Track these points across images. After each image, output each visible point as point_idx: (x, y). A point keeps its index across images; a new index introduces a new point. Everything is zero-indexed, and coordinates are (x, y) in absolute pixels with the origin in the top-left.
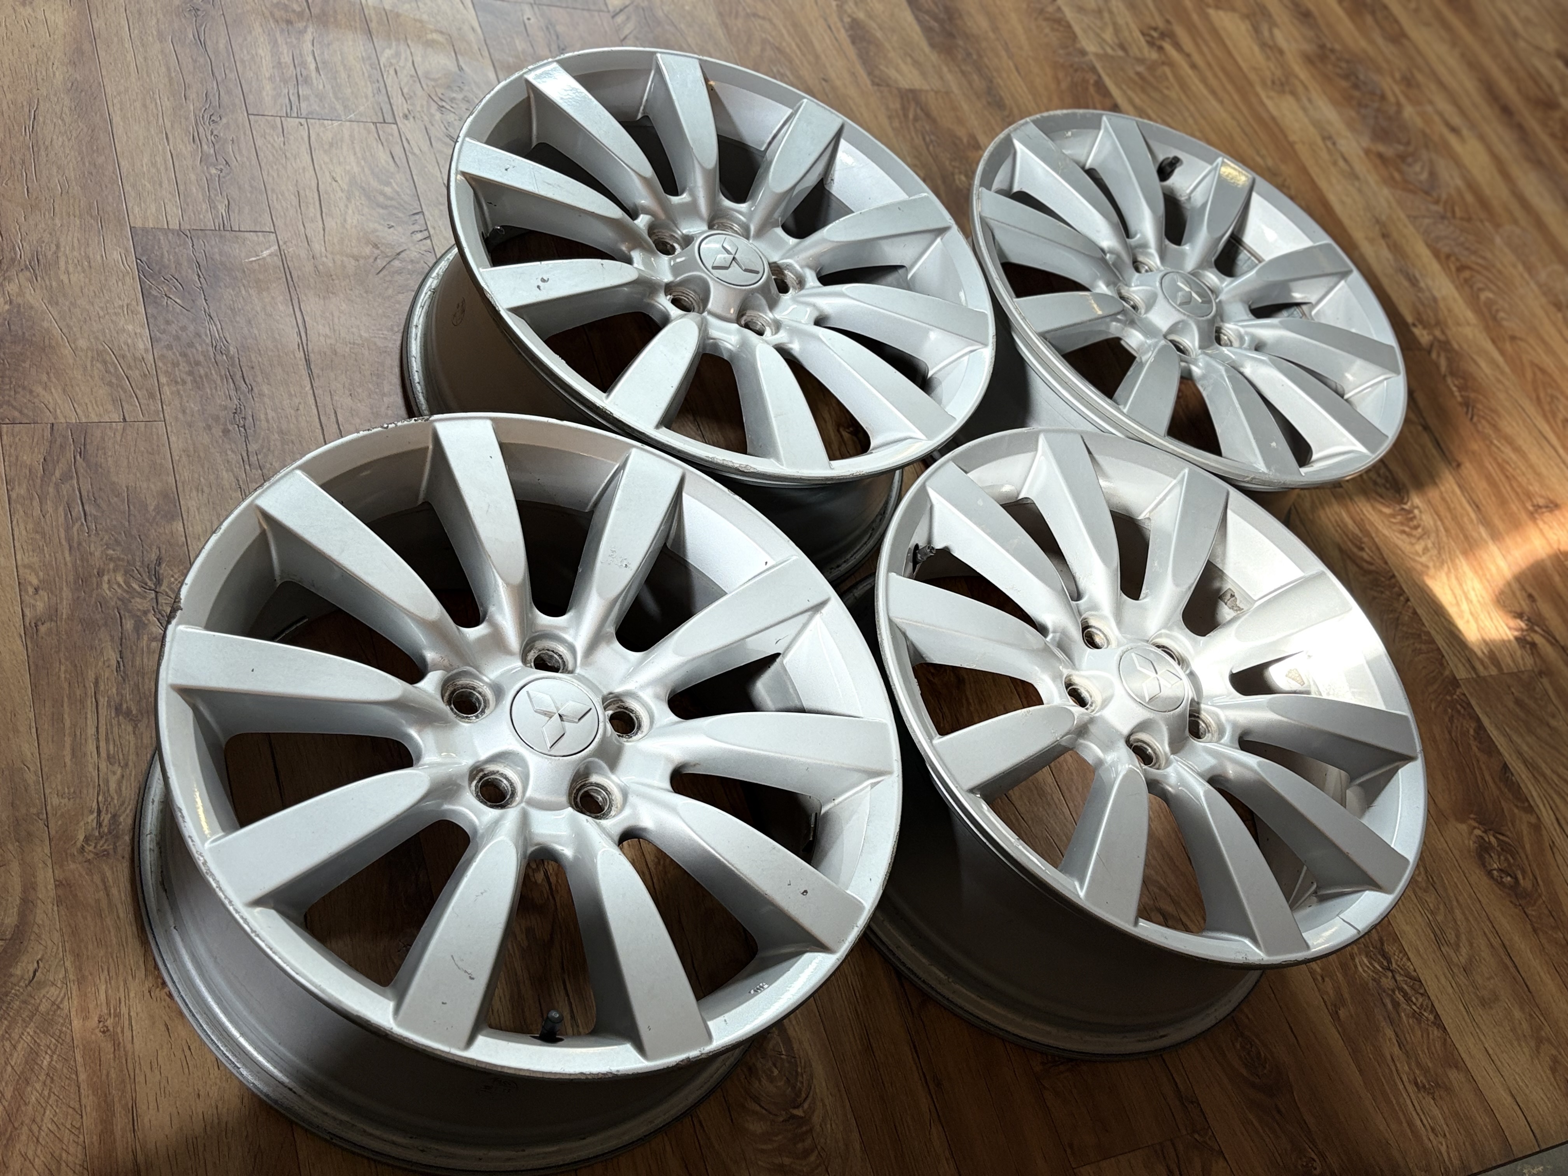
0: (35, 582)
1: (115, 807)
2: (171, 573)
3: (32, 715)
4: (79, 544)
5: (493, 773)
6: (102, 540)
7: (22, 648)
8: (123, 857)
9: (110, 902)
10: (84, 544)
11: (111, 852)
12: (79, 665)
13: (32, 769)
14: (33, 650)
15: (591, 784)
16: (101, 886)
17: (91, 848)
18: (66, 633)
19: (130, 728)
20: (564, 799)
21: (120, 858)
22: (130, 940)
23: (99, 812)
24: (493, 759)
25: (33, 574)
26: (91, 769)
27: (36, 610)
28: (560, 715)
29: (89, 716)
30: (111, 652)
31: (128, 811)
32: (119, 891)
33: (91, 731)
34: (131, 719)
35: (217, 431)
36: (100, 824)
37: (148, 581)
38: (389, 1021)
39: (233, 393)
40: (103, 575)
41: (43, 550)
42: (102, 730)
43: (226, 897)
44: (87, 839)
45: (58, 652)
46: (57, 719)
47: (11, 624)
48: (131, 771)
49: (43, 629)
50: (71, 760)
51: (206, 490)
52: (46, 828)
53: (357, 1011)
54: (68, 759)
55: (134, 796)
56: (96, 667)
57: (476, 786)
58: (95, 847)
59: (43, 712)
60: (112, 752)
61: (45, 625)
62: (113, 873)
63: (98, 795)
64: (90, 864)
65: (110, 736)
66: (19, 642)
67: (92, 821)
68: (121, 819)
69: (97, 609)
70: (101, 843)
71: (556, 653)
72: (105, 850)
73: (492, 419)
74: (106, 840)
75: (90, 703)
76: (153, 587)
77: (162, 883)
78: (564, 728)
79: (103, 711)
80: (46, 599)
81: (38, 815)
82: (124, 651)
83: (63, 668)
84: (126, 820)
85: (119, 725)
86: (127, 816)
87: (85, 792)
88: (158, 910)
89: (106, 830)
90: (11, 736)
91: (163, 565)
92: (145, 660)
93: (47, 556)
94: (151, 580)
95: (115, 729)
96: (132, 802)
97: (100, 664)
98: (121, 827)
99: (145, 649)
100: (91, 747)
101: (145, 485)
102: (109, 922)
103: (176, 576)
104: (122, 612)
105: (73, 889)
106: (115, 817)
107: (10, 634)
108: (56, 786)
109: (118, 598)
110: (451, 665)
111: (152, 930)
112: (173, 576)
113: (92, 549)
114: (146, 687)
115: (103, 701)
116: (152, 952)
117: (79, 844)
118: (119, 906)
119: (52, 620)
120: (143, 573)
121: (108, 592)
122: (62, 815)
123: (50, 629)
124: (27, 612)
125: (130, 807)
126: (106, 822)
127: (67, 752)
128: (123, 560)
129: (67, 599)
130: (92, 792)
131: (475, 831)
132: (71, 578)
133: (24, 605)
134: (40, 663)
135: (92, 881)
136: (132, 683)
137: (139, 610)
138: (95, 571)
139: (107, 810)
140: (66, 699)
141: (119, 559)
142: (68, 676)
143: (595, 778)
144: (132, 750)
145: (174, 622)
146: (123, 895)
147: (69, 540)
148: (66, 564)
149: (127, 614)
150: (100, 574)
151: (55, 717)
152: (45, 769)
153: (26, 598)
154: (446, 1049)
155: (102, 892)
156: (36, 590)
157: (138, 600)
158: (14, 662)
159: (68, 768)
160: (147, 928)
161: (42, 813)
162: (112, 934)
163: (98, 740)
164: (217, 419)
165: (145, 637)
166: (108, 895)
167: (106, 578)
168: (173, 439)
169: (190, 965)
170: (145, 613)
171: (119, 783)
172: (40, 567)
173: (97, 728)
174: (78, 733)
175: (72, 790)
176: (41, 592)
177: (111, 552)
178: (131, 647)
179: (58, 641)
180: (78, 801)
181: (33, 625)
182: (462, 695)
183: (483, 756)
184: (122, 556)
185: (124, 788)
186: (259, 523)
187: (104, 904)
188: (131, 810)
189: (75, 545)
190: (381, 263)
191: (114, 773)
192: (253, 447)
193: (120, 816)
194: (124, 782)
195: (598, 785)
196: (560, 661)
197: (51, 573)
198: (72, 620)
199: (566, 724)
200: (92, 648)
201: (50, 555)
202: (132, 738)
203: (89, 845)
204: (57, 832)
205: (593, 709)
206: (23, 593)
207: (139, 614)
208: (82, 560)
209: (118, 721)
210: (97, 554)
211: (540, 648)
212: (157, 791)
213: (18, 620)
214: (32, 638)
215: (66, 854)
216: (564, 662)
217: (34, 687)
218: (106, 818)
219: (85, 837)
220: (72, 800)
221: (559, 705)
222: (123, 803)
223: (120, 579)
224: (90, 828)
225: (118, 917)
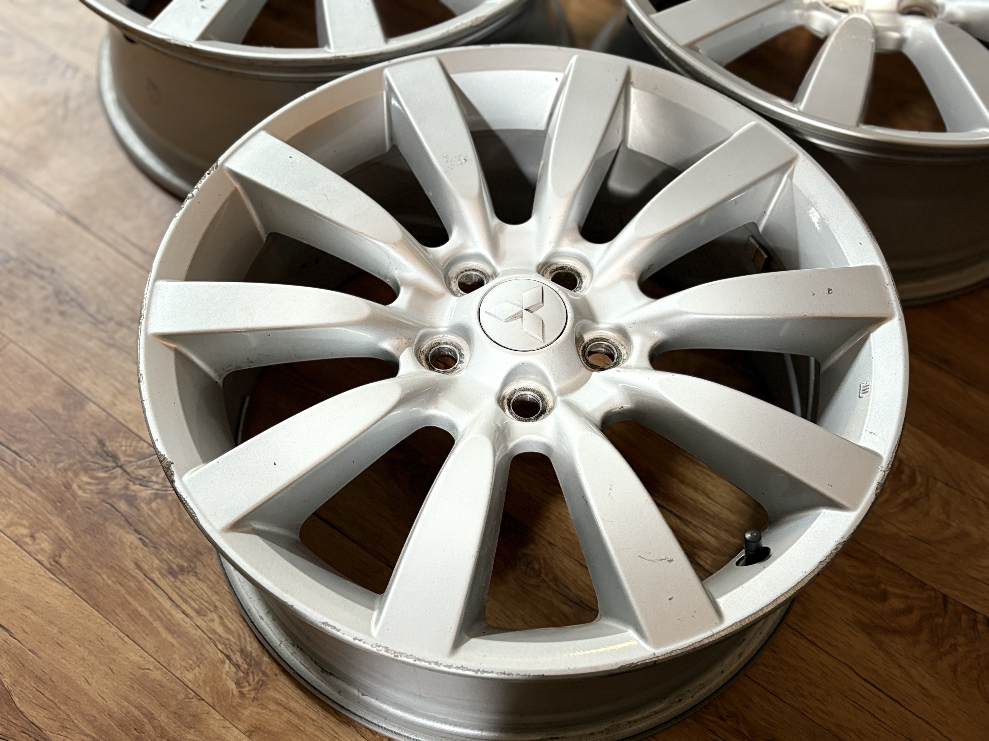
0: (25, 531)
1: (235, 643)
2: (118, 444)
3: (114, 629)
4: (33, 478)
5: (513, 394)
6: (46, 461)
7: (60, 587)
8: (276, 675)
9: (298, 716)
10: (36, 475)
11: (264, 678)
12: (114, 565)
13: (151, 668)
14: (70, 582)
15: (588, 344)
16: (280, 709)
17: (247, 688)
18: (84, 549)
19: (193, 579)
20: (584, 371)
21: (275, 677)
22: (336, 729)
23: (228, 657)
24: (505, 384)
25: (19, 527)
26: (194, 632)
27: (46, 551)
28: (527, 310)
29: (156, 595)
30: (128, 536)
31: (248, 639)
32: (297, 701)
33: (167, 604)
34: (188, 572)
35: (56, 318)
36: (237, 666)
37: (106, 464)
38: (645, 650)
39: (42, 283)
40: (71, 486)
41: (10, 504)
42: (175, 597)
43: (430, 663)
44: (238, 684)
45: (90, 568)
46: (135, 616)
47: (37, 576)
48: (223, 608)
49: (63, 560)
50: (173, 637)
51: (87, 365)
52: (202, 702)
53: (616, 664)
54: (170, 638)
55: (242, 625)
56: (127, 556)
57: (511, 413)
58: (249, 685)
59: (120, 619)
60: (197, 607)
61: (62, 556)
62: (279, 692)
63: (216, 646)
64: (258, 700)
65: (184, 596)
66: (55, 584)
67: (230, 668)
68: (249, 648)
69: (89, 514)
70: (251, 677)
71: (469, 270)
72: (259, 681)
73: (264, 128)
74: (253, 673)
75: (148, 585)
76: (114, 465)
77: (323, 670)
78: (538, 318)
79: (162, 583)
80: (46, 537)
81: (187, 697)
82: (137, 528)
83: (104, 576)
84: (253, 647)
85: (183, 583)
86: (251, 643)
87: (205, 651)
88: (339, 692)
89: (246, 666)
90: (114, 657)
91: (108, 443)
92: (159, 521)
93: (17, 506)
94: (108, 461)
95: (183, 588)
96: (245, 631)
97: (129, 551)
98: (254, 655)
99: (150, 513)
100: (179, 616)
101: (40, 398)
102: (310, 729)
103: (124, 443)
104: (110, 501)
105: (262, 728)
106: (242, 651)
107: (43, 584)
108: (180, 664)
109: (97, 493)
110: (409, 339)
111: (348, 710)
112: (121, 446)
113: (45, 473)
114: (177, 540)
115: (156, 576)
116: (360, 724)
117: (236, 692)
118: (306, 712)
119: (64, 549)
120: (98, 461)
121: (85, 495)
122: (205, 682)
123: (70, 557)
124: (40, 557)
125: (247, 634)
126: (240, 661)
127: (165, 634)
128: (74, 464)
129: (61, 524)
130: (210, 648)
131: (548, 447)
132: (49, 507)
133: (33, 554)
134: (85, 586)
135: (271, 711)
136: (164, 546)
137: (120, 489)
138: (63, 488)
139: (232, 651)
140: (129, 598)
141: (71, 465)
142: (114, 579)
143: (587, 337)
144: (210, 593)
145: (176, 478)
146: (301, 702)
147: (22, 480)
148: (36, 500)
149: (114, 499)
150: (68, 486)
151: (133, 616)
152: (162, 660)
153: (30, 548)
154: (709, 633)
155: (285, 713)
156: (33, 537)
157: (113, 483)
158: (65, 602)
159: (177, 645)
160: (343, 712)
161: (190, 693)
162: (320, 735)
163: (178, 606)
164: (47, 310)
165: (143, 505)
166: (291, 711)
167: (75, 487)
168: (29, 349)
169: (399, 713)
170: (126, 488)
171: (223, 624)
172: (19, 518)
173: (170, 599)
174: (160, 614)
175: (194, 658)
176: (37, 535)
177: (60, 465)
178: (139, 521)
179: (83, 560)
180: (205, 662)
181: (54, 563)
182: (433, 356)
183: (497, 387)
184: (71, 461)
185: (229, 625)
186: (166, 346)
187: (295, 721)
188: (249, 636)
189: (30, 481)
190: (60, 112)
191: (213, 620)
192: (92, 309)
193: (246, 647)
194: (226, 621)
195: (593, 341)
196: (477, 273)
197: (31, 515)
198: (79, 537)
199: (537, 312)
200: (112, 544)
201: (19, 503)
202: (201, 585)
203: (244, 687)
204: (212, 697)
205: (544, 286)
206: (24, 547)
207: (122, 492)
208: (45, 488)
209: (180, 580)
210: (52, 474)
211: (454, 276)
212: (258, 608)
213: (40, 569)
214: (61, 573)
215: (234, 707)
216: (481, 272)
217: (96, 606)
218: (237, 658)
219: (236, 683)
220: (201, 665)
221: (519, 303)
222: (239, 636)
223: (86, 479)
224: (233, 674)
225: (313, 720)
